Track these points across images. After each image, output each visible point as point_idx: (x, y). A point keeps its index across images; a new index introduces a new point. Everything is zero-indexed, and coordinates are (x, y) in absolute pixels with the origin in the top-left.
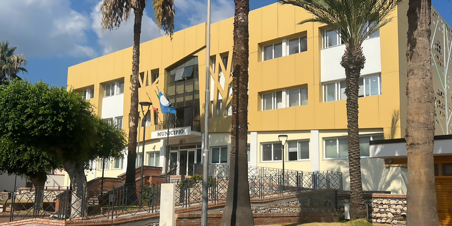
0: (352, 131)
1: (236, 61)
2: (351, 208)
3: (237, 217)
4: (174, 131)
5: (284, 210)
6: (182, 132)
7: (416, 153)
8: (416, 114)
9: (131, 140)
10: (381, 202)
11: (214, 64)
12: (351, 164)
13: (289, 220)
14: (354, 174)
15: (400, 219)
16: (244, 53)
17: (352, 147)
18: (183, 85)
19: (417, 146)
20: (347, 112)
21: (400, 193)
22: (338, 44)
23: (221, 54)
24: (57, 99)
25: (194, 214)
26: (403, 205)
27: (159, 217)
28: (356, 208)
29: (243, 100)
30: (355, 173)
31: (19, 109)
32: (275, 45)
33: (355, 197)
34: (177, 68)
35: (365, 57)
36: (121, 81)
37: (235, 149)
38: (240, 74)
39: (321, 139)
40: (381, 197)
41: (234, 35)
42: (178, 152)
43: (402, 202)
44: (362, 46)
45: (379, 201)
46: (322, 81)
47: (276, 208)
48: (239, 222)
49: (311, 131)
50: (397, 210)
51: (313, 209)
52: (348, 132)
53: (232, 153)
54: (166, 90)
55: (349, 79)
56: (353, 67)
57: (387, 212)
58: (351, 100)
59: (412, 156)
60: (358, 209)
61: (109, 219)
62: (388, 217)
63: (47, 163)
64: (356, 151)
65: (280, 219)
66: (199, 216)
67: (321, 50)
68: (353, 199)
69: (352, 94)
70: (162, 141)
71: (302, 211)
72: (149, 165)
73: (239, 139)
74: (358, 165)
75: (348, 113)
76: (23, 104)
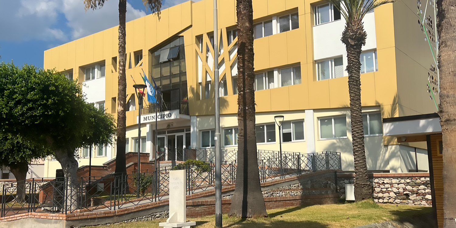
0: (354, 110)
1: (241, 39)
2: (356, 189)
3: (248, 203)
4: (162, 115)
5: (286, 193)
6: (170, 116)
7: (452, 130)
8: (451, 88)
9: (120, 125)
10: (382, 181)
11: (201, 44)
12: (355, 143)
13: (291, 203)
14: (358, 154)
15: (402, 198)
16: (249, 30)
17: (355, 126)
18: (169, 67)
19: (453, 122)
20: (349, 90)
21: (399, 171)
22: (330, 21)
23: (208, 34)
24: (48, 82)
25: (198, 202)
26: (405, 183)
27: (168, 205)
28: (362, 189)
29: (250, 79)
30: (359, 152)
31: (7, 95)
32: (265, 23)
33: (360, 177)
34: (162, 49)
35: (366, 32)
36: (101, 65)
37: (243, 131)
38: (246, 52)
39: (316, 119)
40: (382, 176)
41: (237, 11)
42: (165, 136)
43: (404, 181)
44: (362, 21)
45: (380, 180)
46: (315, 59)
47: (278, 191)
48: (250, 208)
49: (305, 111)
50: (400, 189)
51: (314, 191)
52: (351, 111)
53: (240, 136)
54: (151, 73)
55: (350, 56)
56: (355, 43)
57: (389, 192)
58: (353, 77)
59: (447, 133)
60: (363, 189)
61: (111, 211)
62: (390, 197)
63: (29, 152)
64: (360, 129)
65: (282, 203)
66: (203, 203)
67: (313, 27)
68: (358, 179)
69: (354, 71)
70: (148, 126)
71: (303, 194)
72: (135, 152)
73: (247, 121)
74: (362, 144)
75: (351, 91)
76: (11, 90)
